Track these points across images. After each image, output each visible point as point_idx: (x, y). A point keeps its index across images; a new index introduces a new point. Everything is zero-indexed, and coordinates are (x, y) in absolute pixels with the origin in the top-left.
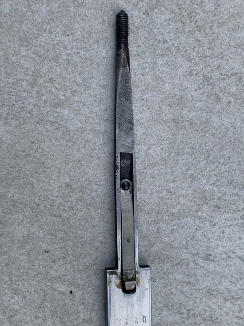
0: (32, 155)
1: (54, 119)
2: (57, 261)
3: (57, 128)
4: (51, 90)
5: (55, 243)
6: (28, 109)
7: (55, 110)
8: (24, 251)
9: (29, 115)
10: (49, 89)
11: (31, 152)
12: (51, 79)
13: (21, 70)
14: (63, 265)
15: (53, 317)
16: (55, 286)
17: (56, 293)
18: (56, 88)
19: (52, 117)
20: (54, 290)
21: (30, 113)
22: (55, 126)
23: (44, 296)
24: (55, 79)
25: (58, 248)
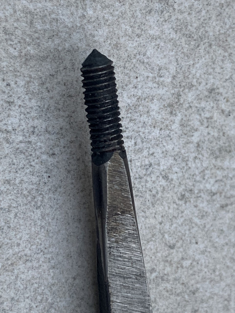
0: (171, 277)
1: (216, 186)
3: (222, 207)
4: (211, 118)
6: (162, 168)
7: (219, 163)
9: (163, 182)
10: (208, 115)
11: (168, 269)
12: (211, 91)
13: (146, 74)
18: (223, 111)
19: (212, 181)
21: (166, 177)
22: (219, 200)
24: (221, 90)
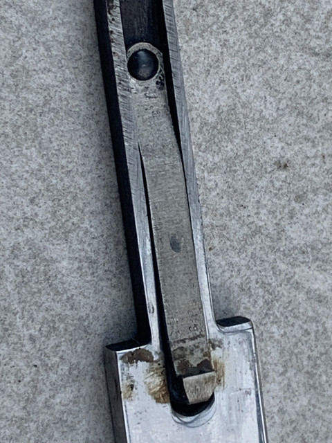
2: (310, 196)
5: (307, 139)
8: (217, 159)
14: (325, 210)
15: (286, 371)
16: (301, 273)
17: (301, 296)
20: (298, 286)
23: (266, 302)
25: (315, 157)
